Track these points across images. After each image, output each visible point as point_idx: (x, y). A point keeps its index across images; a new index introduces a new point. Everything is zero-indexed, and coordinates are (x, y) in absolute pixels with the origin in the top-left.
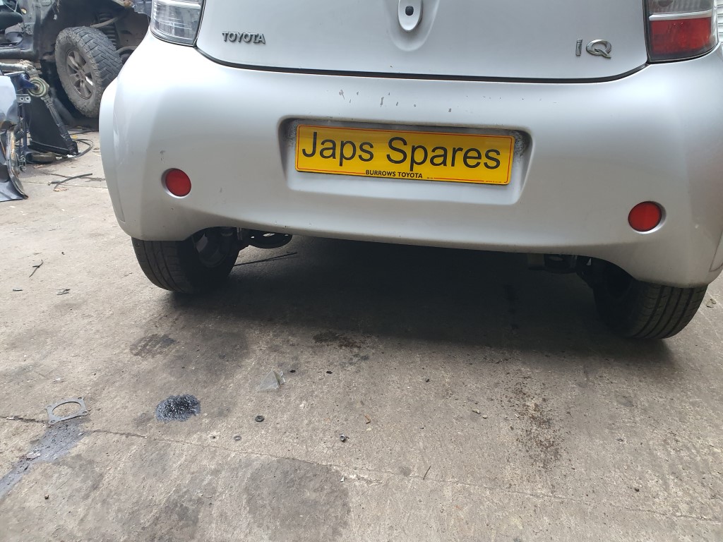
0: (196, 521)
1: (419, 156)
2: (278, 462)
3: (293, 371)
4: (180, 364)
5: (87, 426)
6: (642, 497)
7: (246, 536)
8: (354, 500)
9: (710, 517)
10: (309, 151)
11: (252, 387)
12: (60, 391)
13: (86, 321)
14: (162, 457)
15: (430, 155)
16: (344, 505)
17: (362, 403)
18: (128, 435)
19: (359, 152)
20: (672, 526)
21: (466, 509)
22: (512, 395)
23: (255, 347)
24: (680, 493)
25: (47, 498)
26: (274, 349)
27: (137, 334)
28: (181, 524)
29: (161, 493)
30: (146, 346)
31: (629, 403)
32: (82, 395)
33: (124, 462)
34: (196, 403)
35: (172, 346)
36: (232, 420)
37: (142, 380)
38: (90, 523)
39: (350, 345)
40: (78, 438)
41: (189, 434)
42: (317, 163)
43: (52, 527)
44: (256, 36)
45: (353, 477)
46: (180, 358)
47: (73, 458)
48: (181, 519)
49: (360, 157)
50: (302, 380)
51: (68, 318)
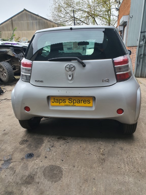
0: (34, 178)
1: (75, 102)
2: (49, 166)
3: (53, 146)
4: (29, 146)
5: (12, 161)
6: (120, 169)
7: (43, 181)
8: (64, 173)
9: (132, 172)
10: (53, 102)
11: (44, 150)
12: (6, 154)
13: (10, 137)
14: (27, 166)
15: (77, 101)
16: (62, 174)
17: (67, 153)
18: (20, 162)
19: (63, 101)
20: (124, 174)
21: (85, 173)
22: (98, 149)
23: (45, 141)
24: (127, 168)
25: (6, 175)
26: (49, 141)
27: (20, 140)
28: (31, 179)
29: (27, 173)
30: (23, 142)
31: (122, 149)
32: (10, 154)
33: (20, 167)
34: (33, 155)
35: (28, 142)
36: (40, 158)
37: (22, 150)
38: (14, 180)
39: (65, 139)
40: (10, 163)
41: (32, 161)
42: (55, 104)
43: (7, 181)
44: (41, 81)
45: (64, 168)
46: (29, 145)
47: (10, 167)
48: (31, 178)
49: (63, 102)
50: (54, 148)
51: (6, 137)
